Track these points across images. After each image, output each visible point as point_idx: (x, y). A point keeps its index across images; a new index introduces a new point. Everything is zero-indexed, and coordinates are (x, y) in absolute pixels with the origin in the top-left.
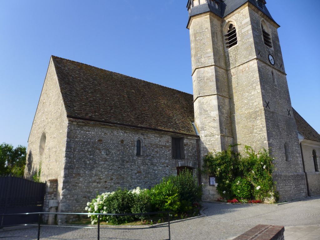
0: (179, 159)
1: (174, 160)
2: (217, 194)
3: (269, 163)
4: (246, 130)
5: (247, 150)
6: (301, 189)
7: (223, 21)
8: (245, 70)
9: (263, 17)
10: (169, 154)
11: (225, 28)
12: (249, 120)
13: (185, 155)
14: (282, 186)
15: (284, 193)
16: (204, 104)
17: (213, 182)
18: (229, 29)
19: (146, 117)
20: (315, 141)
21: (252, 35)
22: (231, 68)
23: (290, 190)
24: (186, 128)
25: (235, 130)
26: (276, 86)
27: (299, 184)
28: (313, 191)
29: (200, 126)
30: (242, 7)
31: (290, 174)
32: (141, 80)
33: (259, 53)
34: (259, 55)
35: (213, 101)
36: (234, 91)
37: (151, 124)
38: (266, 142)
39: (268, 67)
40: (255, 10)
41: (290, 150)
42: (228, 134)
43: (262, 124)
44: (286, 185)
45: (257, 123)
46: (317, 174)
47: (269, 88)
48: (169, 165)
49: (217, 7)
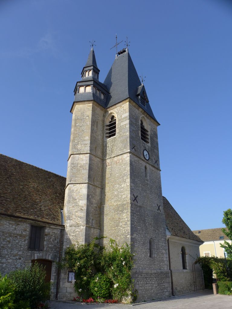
0: (36, 251)
1: (30, 252)
2: (74, 292)
3: (129, 259)
4: (113, 223)
5: (112, 243)
6: (165, 287)
7: (106, 112)
8: (119, 162)
9: (143, 114)
10: (24, 244)
11: (107, 118)
12: (116, 213)
13: (45, 246)
14: (143, 284)
15: (144, 292)
16: (74, 192)
17: (72, 277)
18: (110, 120)
19: (4, 201)
20: (184, 237)
21: (129, 130)
22: (107, 158)
23: (152, 289)
24: (52, 216)
25: (103, 221)
26: (147, 181)
27: (163, 282)
28: (178, 290)
29: (67, 215)
30: (124, 102)
31: (153, 272)
32: (12, 159)
33: (134, 148)
34: (133, 149)
35: (83, 190)
36: (107, 181)
37: (8, 209)
38: (129, 236)
39: (141, 162)
40: (136, 106)
41: (155, 245)
42: (95, 226)
43: (127, 217)
44: (146, 284)
45: (123, 216)
46: (184, 272)
47: (140, 182)
48: (23, 257)
49: (102, 97)
